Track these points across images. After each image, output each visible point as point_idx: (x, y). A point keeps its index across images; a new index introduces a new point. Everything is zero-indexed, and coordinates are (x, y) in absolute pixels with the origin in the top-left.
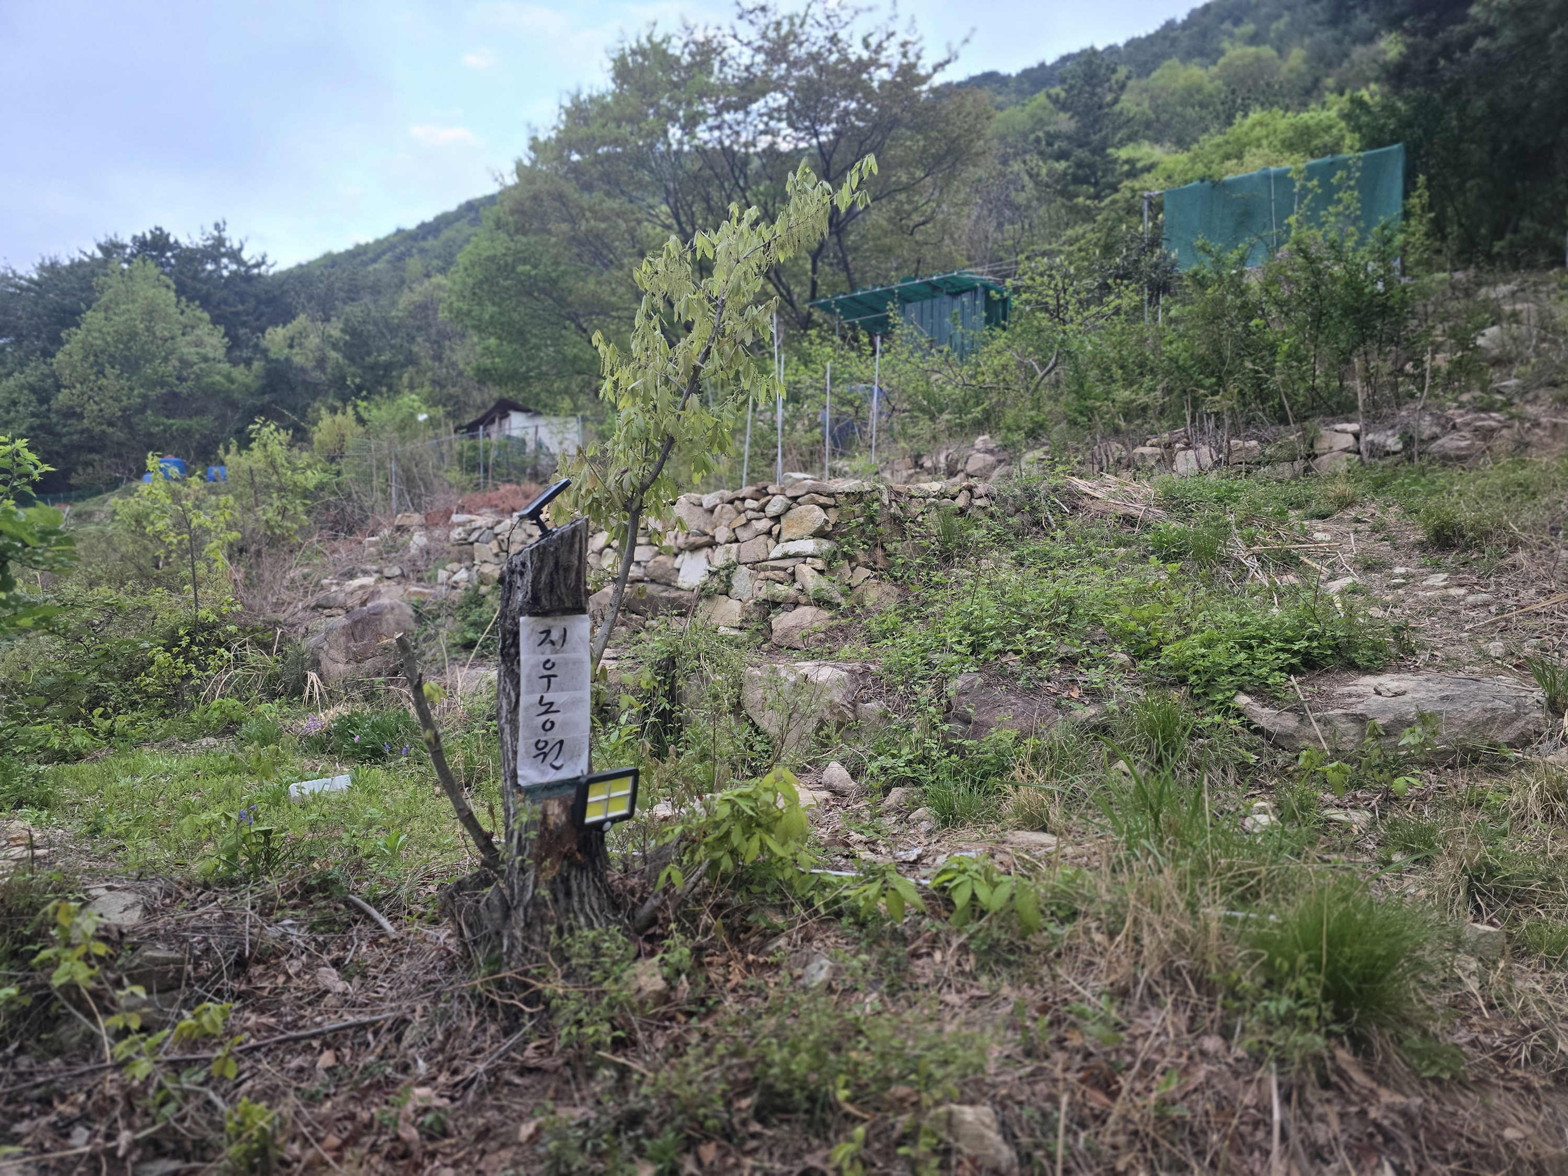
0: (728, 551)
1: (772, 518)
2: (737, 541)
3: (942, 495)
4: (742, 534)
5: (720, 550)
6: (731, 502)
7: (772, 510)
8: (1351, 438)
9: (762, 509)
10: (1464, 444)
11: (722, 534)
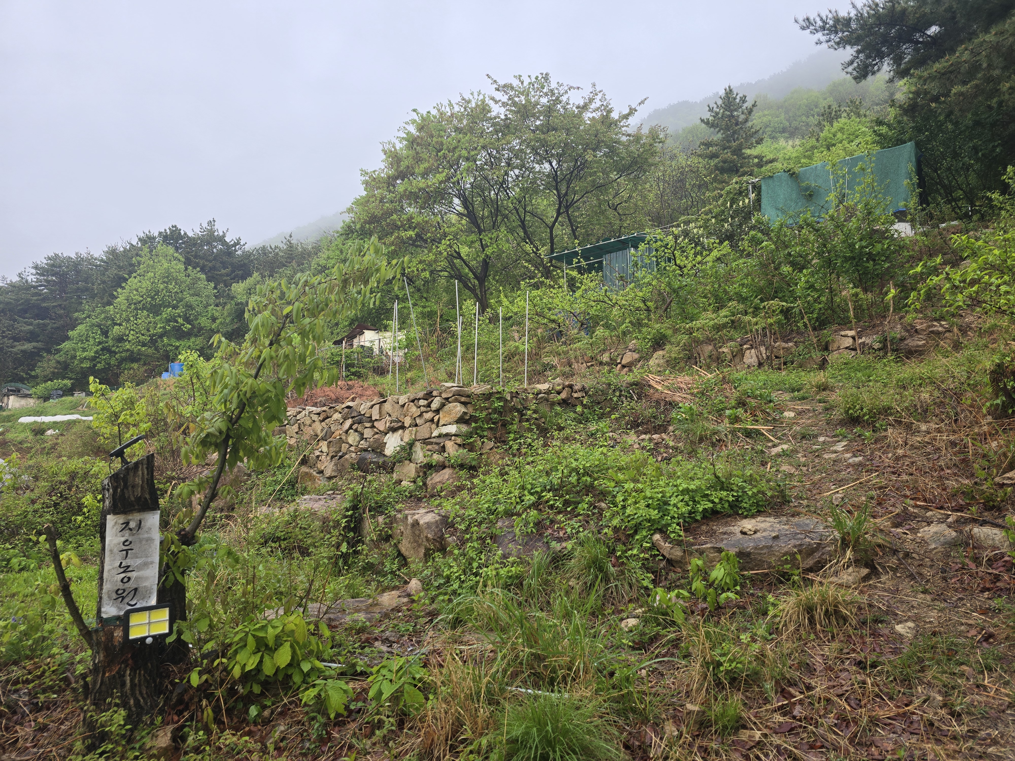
0: (411, 432)
1: (434, 411)
2: (416, 425)
3: (548, 392)
4: (418, 421)
5: (407, 431)
6: (413, 401)
7: (434, 406)
8: (851, 340)
9: (429, 405)
10: (921, 343)
11: (407, 421)
